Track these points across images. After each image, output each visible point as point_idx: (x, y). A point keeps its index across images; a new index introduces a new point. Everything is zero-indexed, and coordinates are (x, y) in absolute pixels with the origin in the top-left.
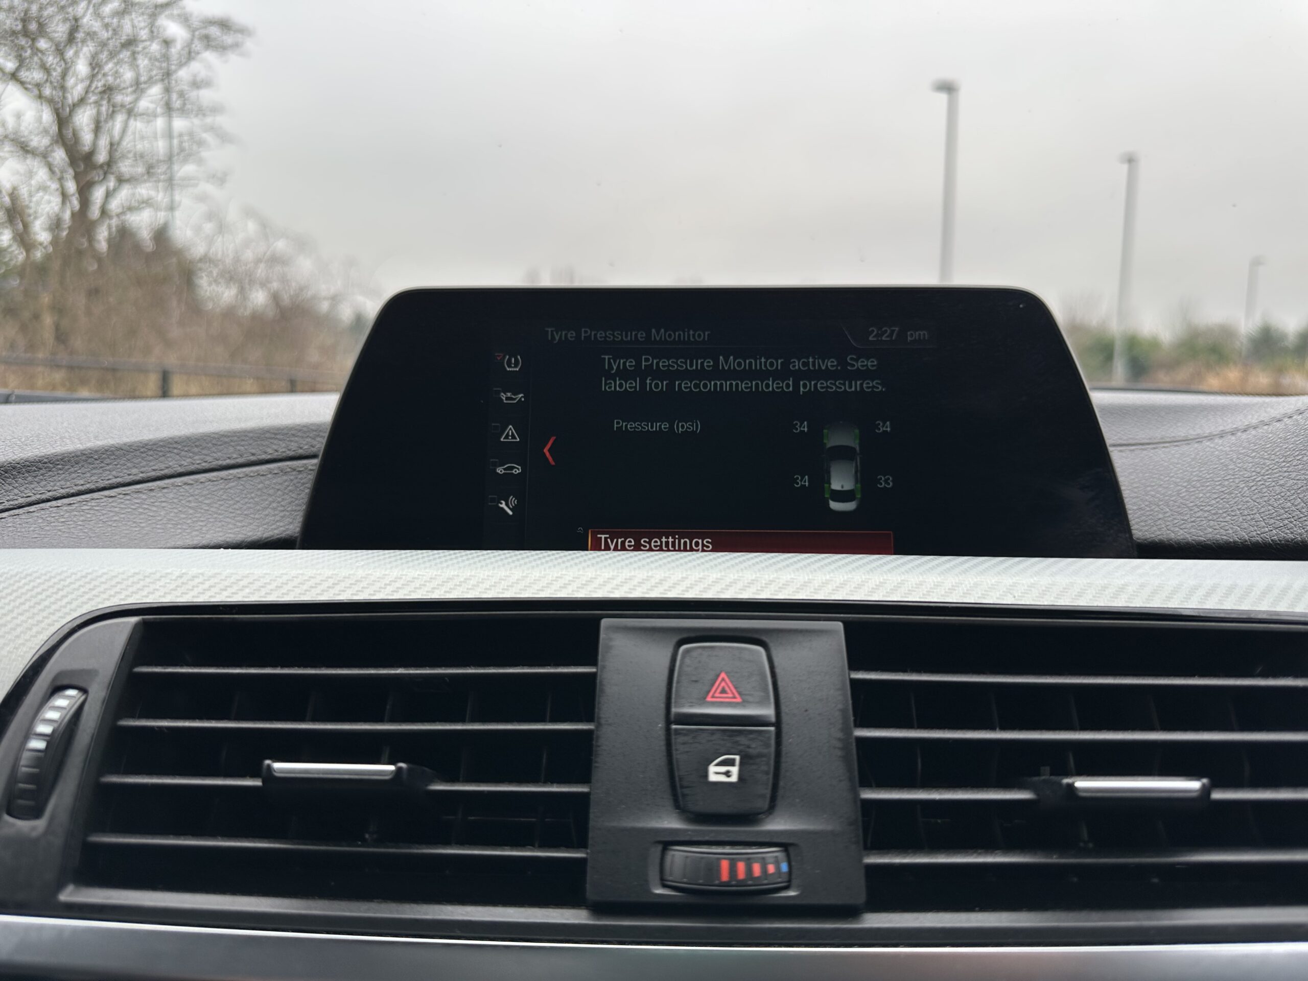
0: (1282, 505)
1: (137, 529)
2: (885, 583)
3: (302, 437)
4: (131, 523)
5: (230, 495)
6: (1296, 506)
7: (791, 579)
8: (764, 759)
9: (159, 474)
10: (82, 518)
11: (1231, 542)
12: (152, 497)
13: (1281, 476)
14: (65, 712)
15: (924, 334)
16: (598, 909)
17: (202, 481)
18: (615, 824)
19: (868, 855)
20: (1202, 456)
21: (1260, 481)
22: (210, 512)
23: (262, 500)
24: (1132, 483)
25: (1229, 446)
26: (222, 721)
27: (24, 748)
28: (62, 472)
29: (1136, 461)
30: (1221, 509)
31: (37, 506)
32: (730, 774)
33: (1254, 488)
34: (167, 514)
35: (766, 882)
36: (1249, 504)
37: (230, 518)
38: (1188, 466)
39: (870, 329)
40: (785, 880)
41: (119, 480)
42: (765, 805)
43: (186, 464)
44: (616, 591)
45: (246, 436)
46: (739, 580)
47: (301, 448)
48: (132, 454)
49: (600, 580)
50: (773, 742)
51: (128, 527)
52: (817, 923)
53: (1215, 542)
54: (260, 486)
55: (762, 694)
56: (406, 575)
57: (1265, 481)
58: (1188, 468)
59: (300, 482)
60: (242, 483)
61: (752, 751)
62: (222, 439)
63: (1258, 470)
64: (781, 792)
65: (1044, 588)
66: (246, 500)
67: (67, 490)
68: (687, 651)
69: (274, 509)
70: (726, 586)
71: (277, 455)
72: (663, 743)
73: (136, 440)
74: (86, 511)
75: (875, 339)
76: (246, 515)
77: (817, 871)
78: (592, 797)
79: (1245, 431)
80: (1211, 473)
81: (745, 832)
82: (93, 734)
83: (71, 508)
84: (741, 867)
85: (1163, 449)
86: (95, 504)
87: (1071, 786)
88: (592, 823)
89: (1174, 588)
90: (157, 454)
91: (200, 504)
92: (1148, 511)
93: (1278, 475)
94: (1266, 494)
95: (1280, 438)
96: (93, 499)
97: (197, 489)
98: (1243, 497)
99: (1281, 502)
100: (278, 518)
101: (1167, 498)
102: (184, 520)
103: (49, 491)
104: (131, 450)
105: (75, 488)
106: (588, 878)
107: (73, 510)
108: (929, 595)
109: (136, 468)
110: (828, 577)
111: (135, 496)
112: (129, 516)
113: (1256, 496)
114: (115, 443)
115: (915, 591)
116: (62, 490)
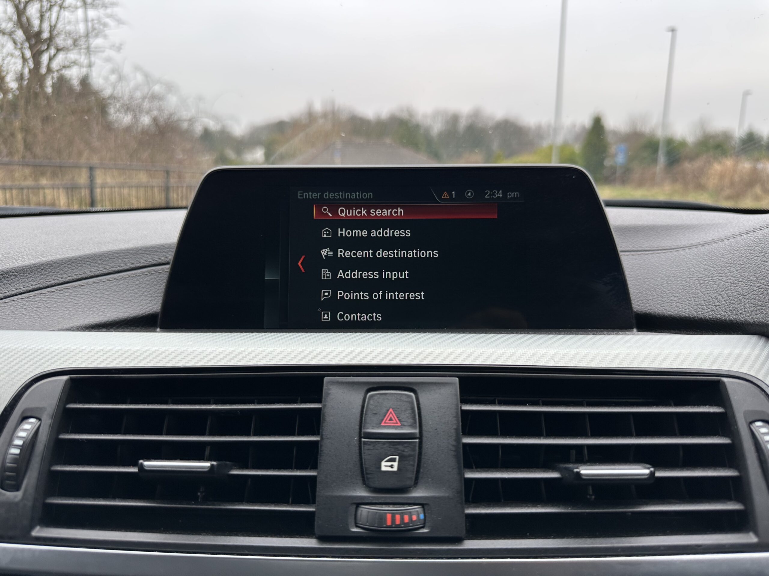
0: (716, 297)
1: (67, 312)
2: (483, 354)
3: (160, 252)
4: (64, 308)
5: (120, 289)
6: (724, 298)
7: (432, 351)
8: (412, 458)
9: (79, 277)
10: (36, 306)
11: (687, 317)
12: (75, 291)
13: (718, 279)
14: (29, 432)
15: (517, 194)
16: (322, 539)
17: (103, 281)
18: (330, 494)
19: (468, 508)
20: (678, 261)
21: (706, 280)
22: (109, 300)
23: (139, 291)
24: (637, 276)
25: (693, 256)
26: (116, 435)
27: (8, 453)
28: (23, 278)
29: (641, 262)
30: (684, 296)
31: (10, 298)
32: (393, 466)
33: (703, 285)
34: (84, 302)
35: (411, 525)
36: (699, 294)
37: (121, 303)
38: (669, 267)
39: (486, 191)
40: (422, 523)
41: (56, 281)
42: (412, 483)
43: (94, 271)
44: (333, 360)
45: (128, 253)
46: (403, 353)
47: (160, 259)
48: (63, 266)
49: (324, 354)
50: (417, 448)
51: (62, 311)
52: (439, 546)
53: (678, 316)
54: (137, 282)
55: (412, 421)
56: (215, 351)
57: (709, 281)
58: (669, 268)
59: (160, 279)
60: (127, 281)
61: (405, 453)
62: (114, 255)
63: (706, 273)
64: (421, 475)
65: (572, 356)
66: (130, 291)
67: (26, 288)
68: (372, 396)
69: (146, 296)
70: (395, 356)
71: (146, 264)
72: (357, 448)
73: (65, 257)
74: (38, 301)
75: (489, 197)
76: (130, 300)
77: (440, 519)
78: (318, 479)
79: (703, 245)
80: (681, 273)
81: (400, 497)
82: (45, 444)
83: (29, 299)
84: (398, 517)
85: (657, 254)
86: (43, 297)
87: (578, 473)
88: (317, 493)
89: (646, 355)
90: (77, 265)
91: (103, 295)
92: (644, 294)
93: (716, 278)
94: (709, 289)
95: (721, 254)
96: (41, 294)
97: (101, 285)
98: (696, 290)
99: (716, 295)
100: (148, 302)
101: (656, 286)
102: (94, 306)
103: (16, 289)
104: (63, 263)
105: (31, 287)
106: (315, 523)
107: (31, 301)
108: (507, 361)
109: (66, 274)
110: (452, 350)
111: (66, 291)
112: (62, 304)
113: (703, 290)
114: (52, 259)
115: (500, 358)
116: (23, 288)
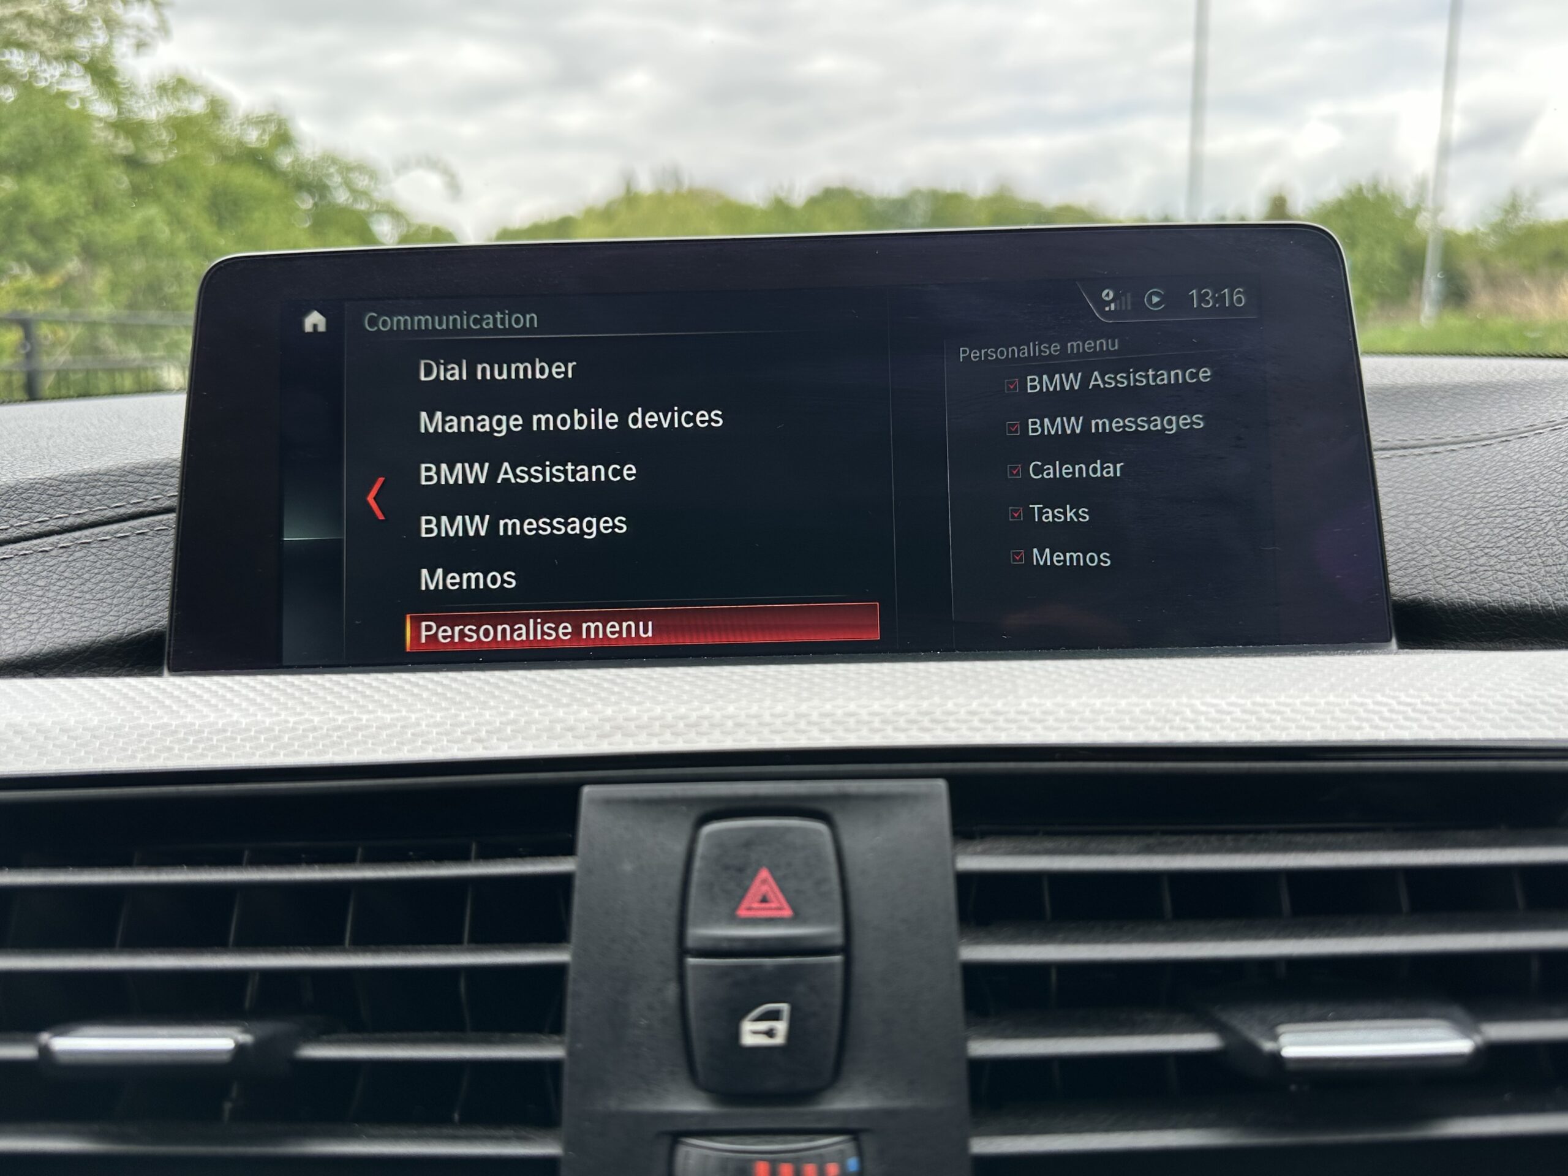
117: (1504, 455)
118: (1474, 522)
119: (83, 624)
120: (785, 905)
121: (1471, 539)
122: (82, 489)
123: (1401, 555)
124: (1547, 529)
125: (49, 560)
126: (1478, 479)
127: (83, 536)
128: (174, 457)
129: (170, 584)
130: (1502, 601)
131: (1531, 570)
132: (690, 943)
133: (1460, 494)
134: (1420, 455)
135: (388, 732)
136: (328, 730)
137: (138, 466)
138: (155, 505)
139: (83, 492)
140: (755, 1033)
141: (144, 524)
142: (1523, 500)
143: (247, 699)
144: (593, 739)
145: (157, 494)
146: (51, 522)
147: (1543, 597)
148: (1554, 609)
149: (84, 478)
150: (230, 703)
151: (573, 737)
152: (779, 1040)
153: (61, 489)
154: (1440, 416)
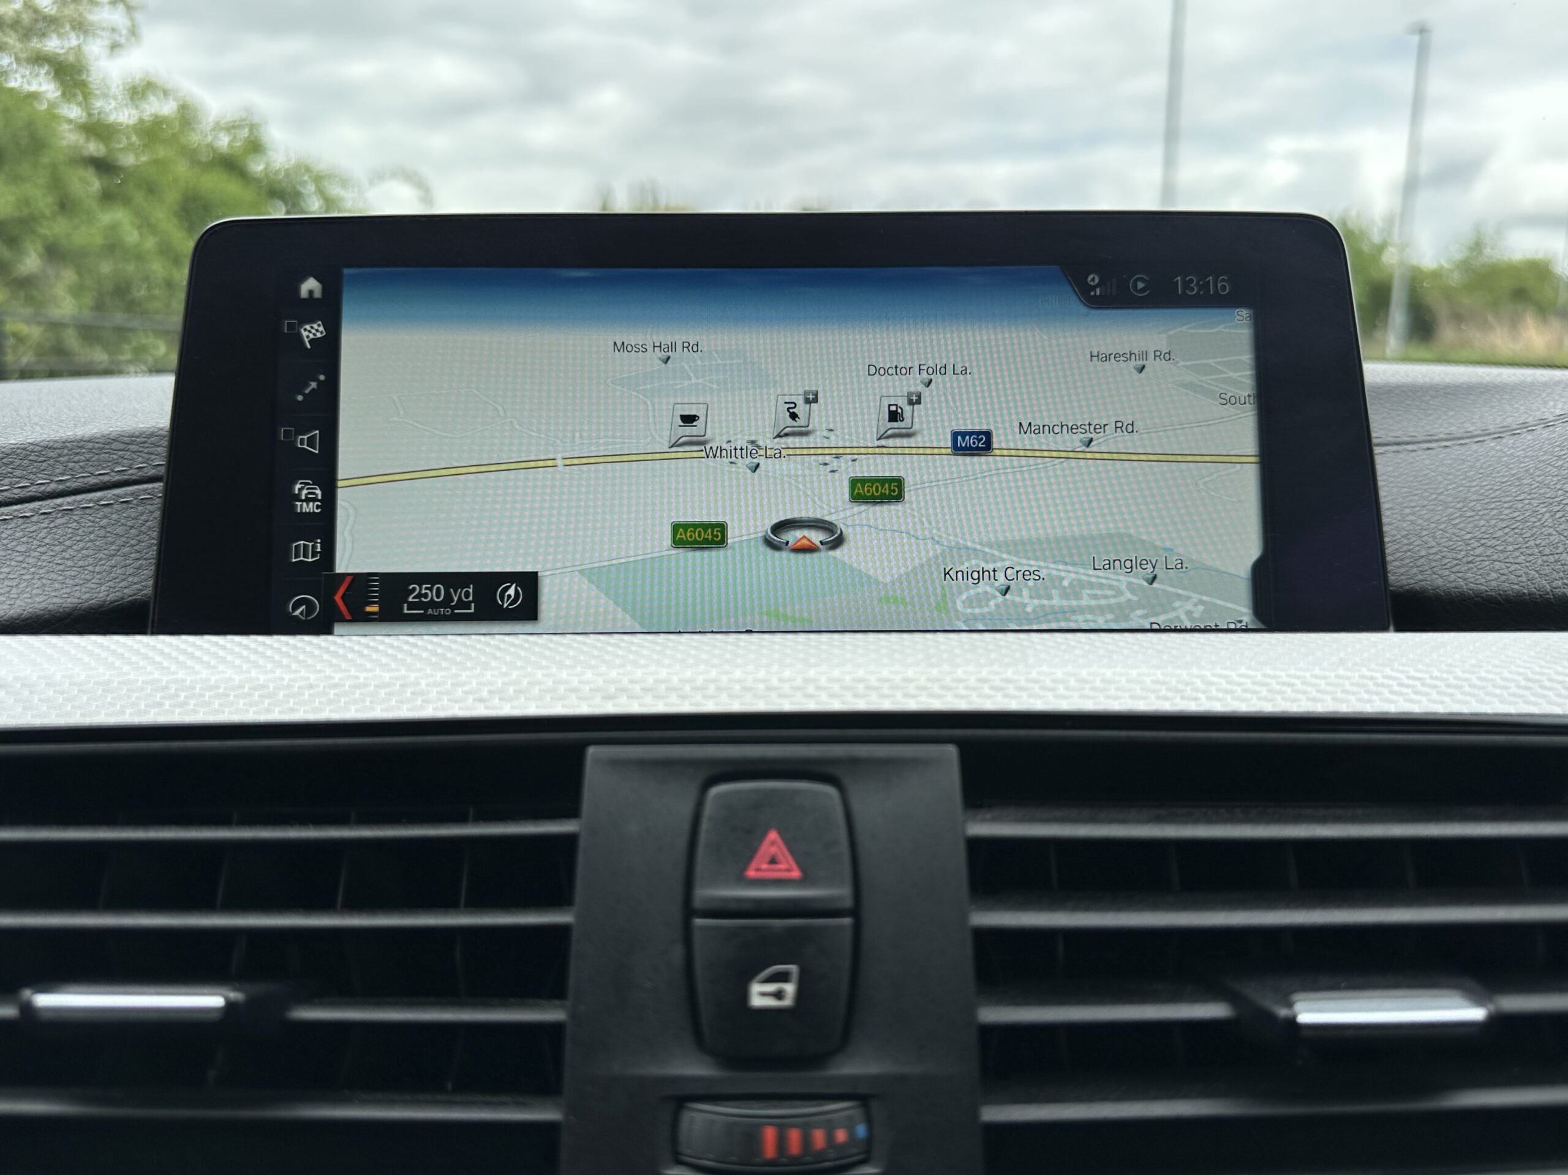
117: (1497, 451)
118: (1469, 514)
119: (64, 591)
120: (794, 865)
121: (1468, 530)
122: (65, 456)
123: (1397, 547)
124: (1544, 520)
125: (30, 525)
126: (1472, 473)
127: (65, 503)
128: (161, 426)
129: (155, 552)
130: (1499, 590)
131: (1528, 560)
132: (697, 903)
133: (1454, 488)
134: (1415, 451)
135: (387, 690)
136: (324, 687)
137: (123, 434)
138: (140, 474)
139: (66, 458)
140: (764, 994)
141: (129, 492)
142: (1518, 493)
143: (241, 656)
144: (598, 700)
145: (142, 463)
146: (32, 488)
147: (1541, 586)
148: (1552, 597)
149: (67, 444)
150: (223, 661)
151: (577, 698)
152: (787, 1002)
153: (44, 455)
154: (1431, 414)
